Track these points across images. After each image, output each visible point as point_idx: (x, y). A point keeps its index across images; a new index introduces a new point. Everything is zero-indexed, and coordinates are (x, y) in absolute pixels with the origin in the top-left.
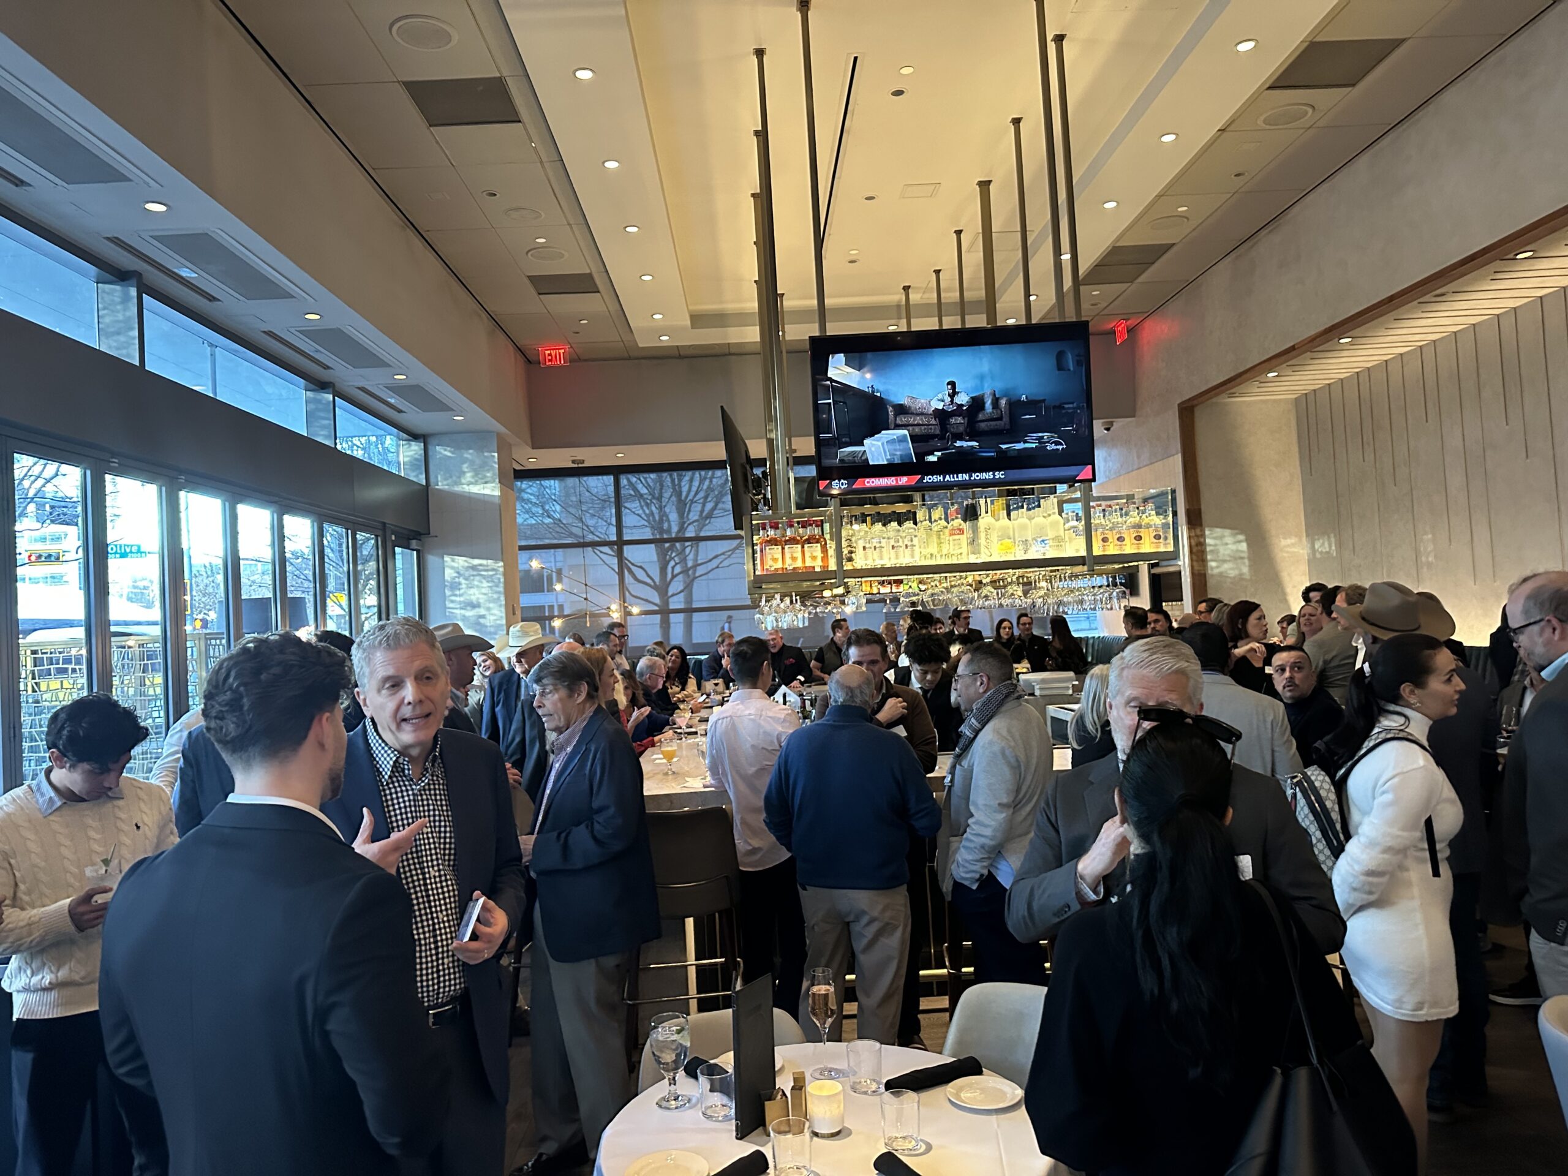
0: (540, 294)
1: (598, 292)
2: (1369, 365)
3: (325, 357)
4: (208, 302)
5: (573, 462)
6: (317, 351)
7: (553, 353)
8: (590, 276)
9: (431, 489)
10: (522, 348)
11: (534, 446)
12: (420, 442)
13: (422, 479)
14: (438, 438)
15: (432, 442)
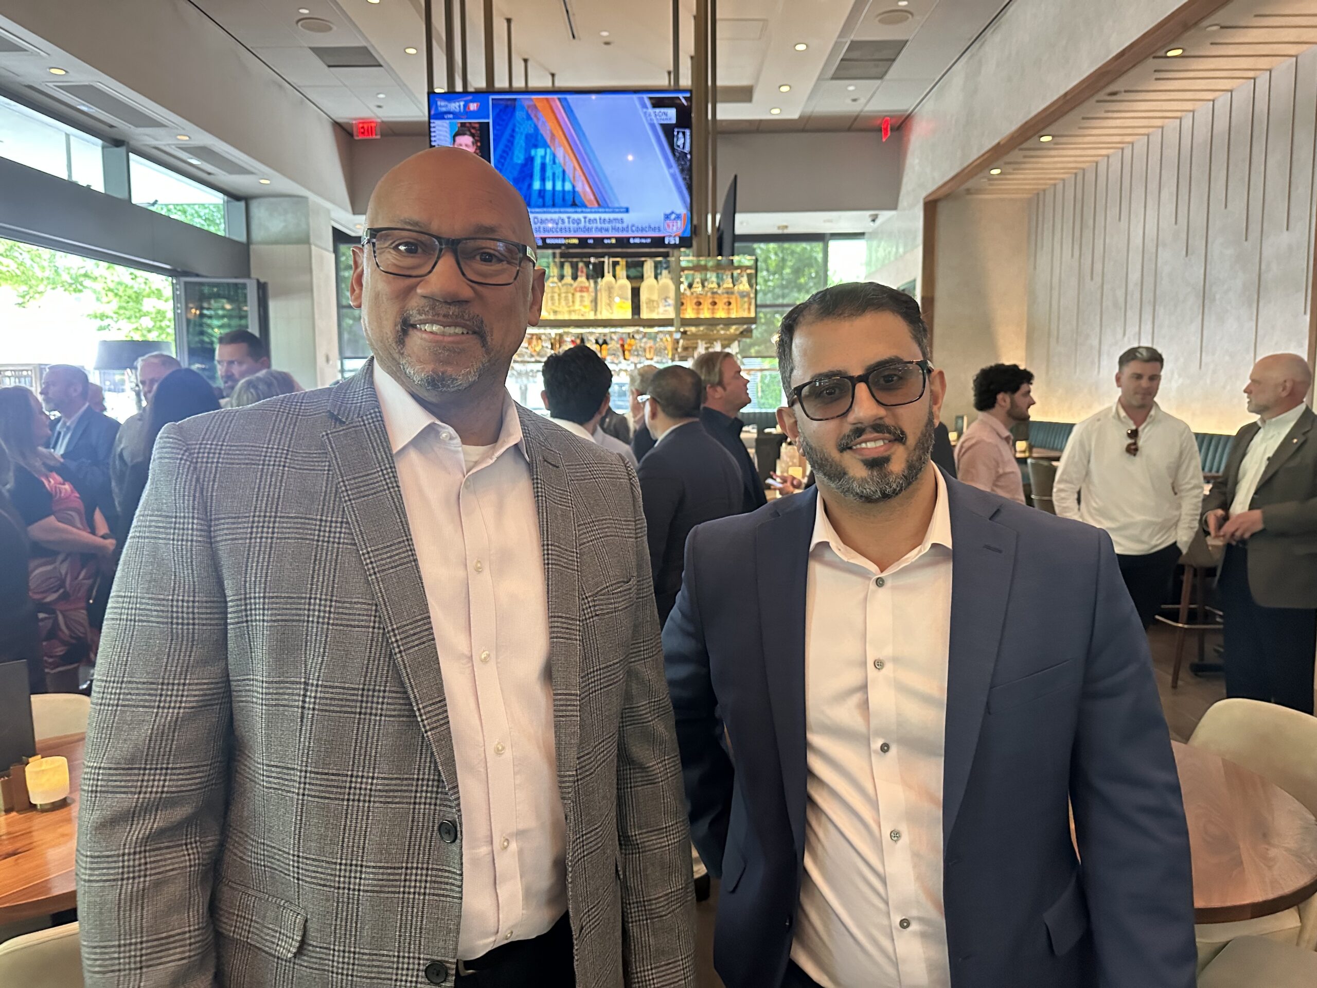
0: (329, 66)
7: (366, 126)
8: (365, 48)
9: (252, 247)
10: (339, 120)
11: (354, 213)
12: (242, 204)
13: (243, 238)
14: (258, 200)
15: (254, 206)
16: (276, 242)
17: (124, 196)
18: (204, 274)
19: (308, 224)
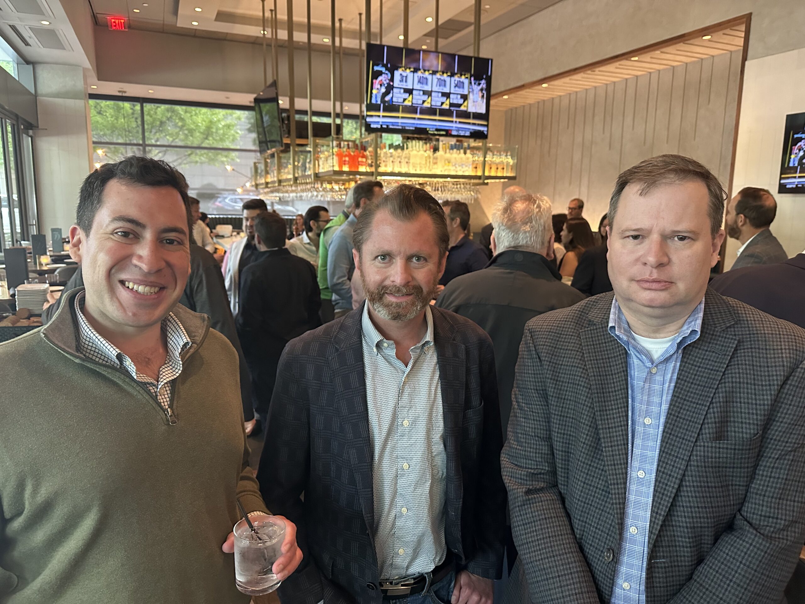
2: (545, 99)
5: (119, 92)
7: (117, 21)
9: (39, 97)
10: (96, 14)
11: (99, 79)
12: (31, 67)
14: (42, 65)
15: (39, 68)
16: (58, 95)
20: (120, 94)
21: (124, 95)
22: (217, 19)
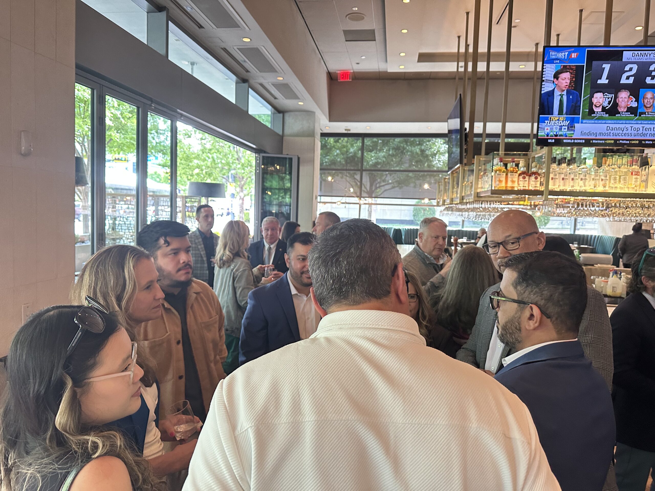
0: (346, 41)
1: (375, 40)
3: (249, 65)
4: (198, 28)
6: (245, 61)
7: (344, 74)
8: (373, 32)
9: (284, 138)
10: (330, 71)
11: (330, 121)
12: (281, 115)
13: (281, 133)
14: (289, 113)
15: (287, 115)
16: (297, 135)
17: (245, 109)
18: (269, 152)
19: (314, 127)
20: (346, 132)
21: (349, 132)
22: (419, 61)
